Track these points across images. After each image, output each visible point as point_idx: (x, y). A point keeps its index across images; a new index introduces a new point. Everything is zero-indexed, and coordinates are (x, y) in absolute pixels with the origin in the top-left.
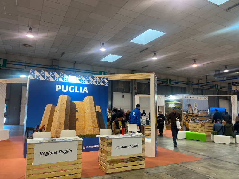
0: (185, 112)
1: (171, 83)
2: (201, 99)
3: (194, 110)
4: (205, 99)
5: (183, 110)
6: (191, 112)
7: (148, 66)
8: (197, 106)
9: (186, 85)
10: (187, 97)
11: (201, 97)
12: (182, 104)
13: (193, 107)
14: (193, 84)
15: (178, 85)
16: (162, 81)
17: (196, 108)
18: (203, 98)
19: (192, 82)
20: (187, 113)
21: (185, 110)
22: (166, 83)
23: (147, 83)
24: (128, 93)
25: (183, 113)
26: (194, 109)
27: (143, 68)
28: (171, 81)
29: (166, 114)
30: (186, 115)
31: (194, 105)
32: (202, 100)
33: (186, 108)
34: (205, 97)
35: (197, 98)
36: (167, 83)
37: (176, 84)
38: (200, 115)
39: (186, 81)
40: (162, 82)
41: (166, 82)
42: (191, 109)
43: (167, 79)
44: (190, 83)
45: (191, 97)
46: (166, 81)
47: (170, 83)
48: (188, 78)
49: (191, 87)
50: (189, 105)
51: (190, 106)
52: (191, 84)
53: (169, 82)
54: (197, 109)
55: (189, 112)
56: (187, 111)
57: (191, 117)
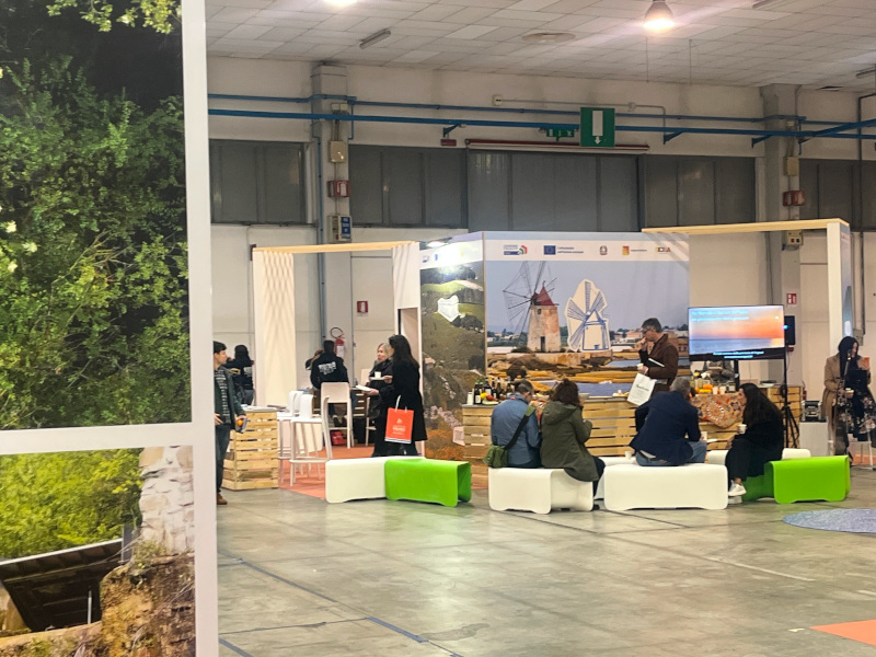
0: (502, 344)
1: (620, 137)
2: (632, 257)
3: (572, 332)
4: (665, 257)
5: (490, 335)
6: (553, 341)
7: (385, 33)
8: (599, 301)
9: (755, 141)
10: (524, 250)
11: (633, 245)
12: (482, 294)
13: (564, 312)
14: (805, 128)
15: (682, 147)
16: (544, 127)
17: (593, 318)
18: (651, 246)
19: (801, 120)
20: (524, 350)
21: (505, 333)
22: (577, 137)
23: (438, 145)
24: (287, 224)
25: (490, 350)
26: (574, 325)
27: (364, 42)
28: (618, 122)
29: (429, 360)
30: (512, 361)
31: (572, 300)
32: (637, 263)
33: (516, 321)
34: (667, 244)
35: (603, 251)
36: (588, 139)
37: (666, 139)
38: (620, 358)
39: (757, 113)
40: (543, 137)
41: (578, 134)
42: (549, 321)
43: (586, 113)
44: (781, 125)
45: (550, 250)
46: (576, 120)
47: (608, 138)
48: (766, 93)
49: (789, 153)
50: (540, 301)
51: (549, 302)
52: (787, 133)
53: (598, 130)
54: (601, 322)
55: (533, 345)
56: (524, 335)
57: (551, 374)
